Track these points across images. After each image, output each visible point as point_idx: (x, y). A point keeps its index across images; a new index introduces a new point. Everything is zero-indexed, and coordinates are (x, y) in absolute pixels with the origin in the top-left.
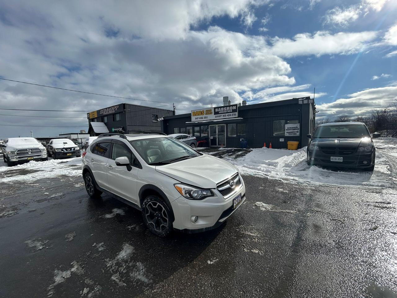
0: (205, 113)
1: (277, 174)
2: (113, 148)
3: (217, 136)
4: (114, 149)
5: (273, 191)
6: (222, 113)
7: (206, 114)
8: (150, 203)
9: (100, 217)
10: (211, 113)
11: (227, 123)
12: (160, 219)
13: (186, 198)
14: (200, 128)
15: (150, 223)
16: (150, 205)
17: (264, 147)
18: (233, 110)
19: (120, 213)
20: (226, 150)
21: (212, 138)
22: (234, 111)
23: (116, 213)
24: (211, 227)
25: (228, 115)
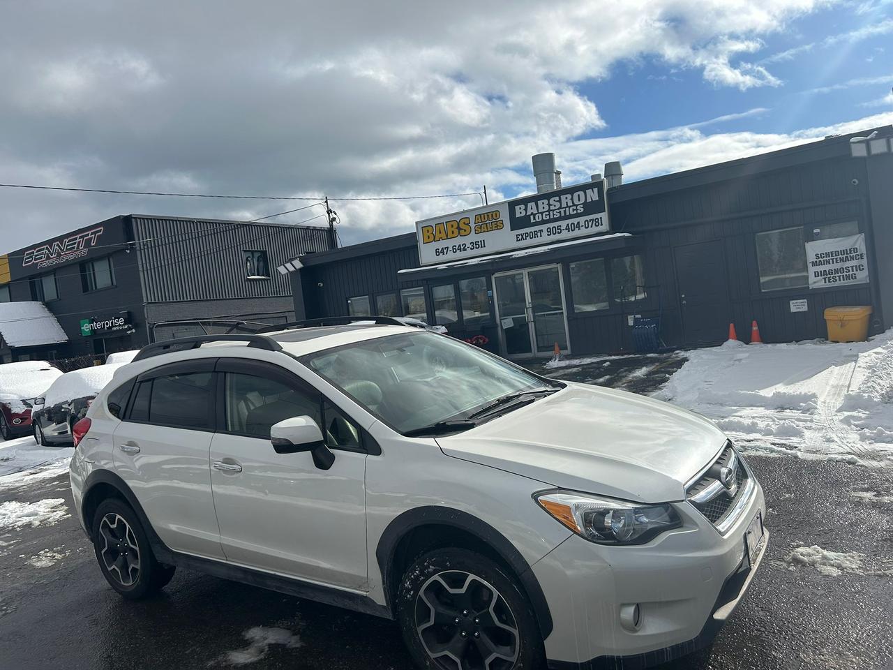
0: (473, 225)
1: (830, 440)
2: (228, 393)
3: (529, 315)
4: (231, 397)
5: (839, 504)
6: (543, 222)
7: (479, 230)
8: (436, 577)
9: (210, 663)
10: (498, 226)
11: (563, 256)
12: (478, 637)
14: (457, 290)
15: (436, 659)
16: (436, 587)
17: (730, 340)
18: (585, 204)
19: (281, 642)
20: (576, 366)
21: (508, 323)
22: (591, 208)
23: (266, 642)
24: (690, 642)
25: (567, 228)
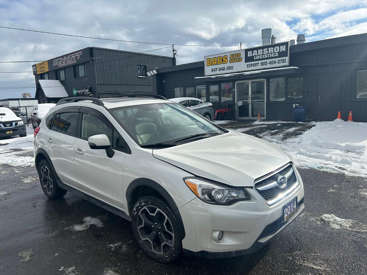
0: (229, 59)
1: (363, 168)
2: (83, 121)
3: (250, 101)
4: (84, 123)
5: (354, 197)
6: (260, 59)
7: (231, 61)
8: (145, 208)
9: (66, 228)
10: (240, 60)
11: (268, 76)
12: (160, 234)
13: (204, 200)
14: (220, 87)
15: (144, 240)
16: (144, 211)
17: (338, 119)
18: (279, 52)
19: (95, 224)
20: (266, 125)
21: (240, 103)
22: (282, 54)
23: (90, 223)
24: (245, 250)
25: (270, 63)
